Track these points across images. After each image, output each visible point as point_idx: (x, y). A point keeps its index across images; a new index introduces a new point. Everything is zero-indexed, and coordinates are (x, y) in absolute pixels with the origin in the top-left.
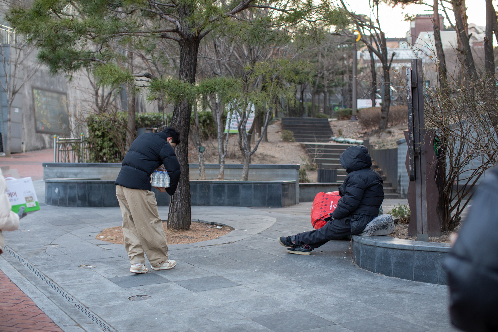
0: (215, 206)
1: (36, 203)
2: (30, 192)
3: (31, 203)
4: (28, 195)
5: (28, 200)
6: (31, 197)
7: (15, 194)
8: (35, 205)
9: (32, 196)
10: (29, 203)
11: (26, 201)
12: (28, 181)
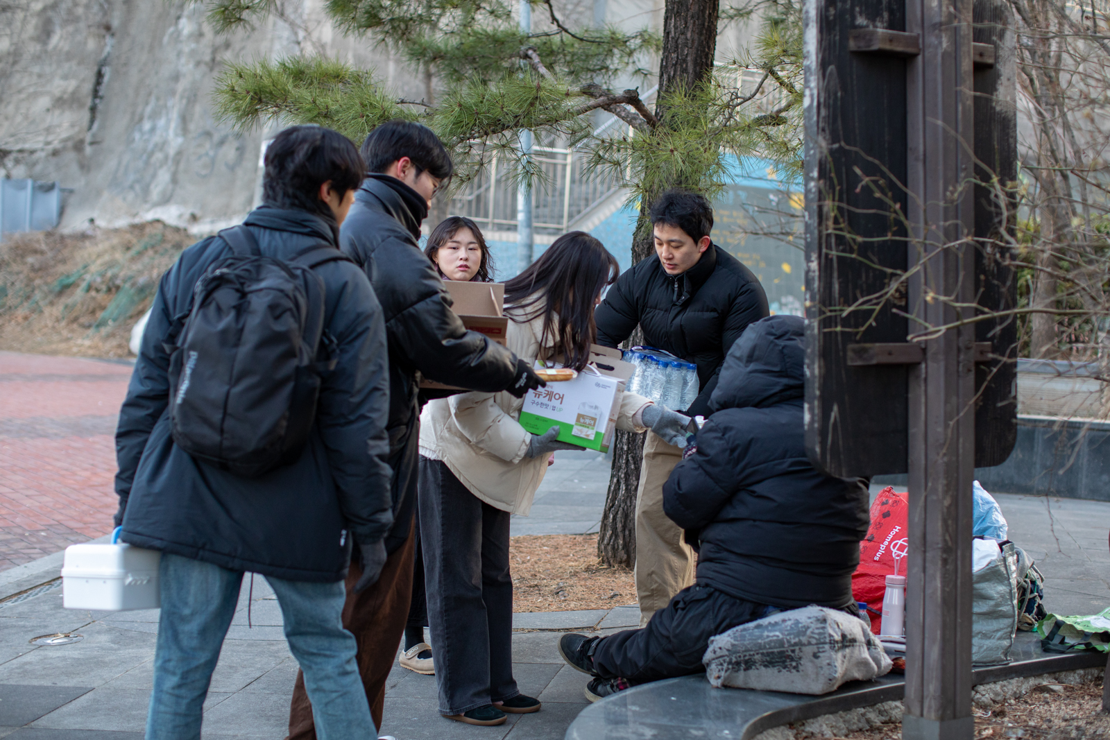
0: (1093, 499)
1: (597, 434)
2: (596, 407)
3: (585, 429)
4: (588, 411)
5: (582, 420)
6: (594, 419)
7: (561, 398)
8: (592, 437)
9: (598, 417)
10: (580, 428)
11: (578, 420)
12: (604, 387)
